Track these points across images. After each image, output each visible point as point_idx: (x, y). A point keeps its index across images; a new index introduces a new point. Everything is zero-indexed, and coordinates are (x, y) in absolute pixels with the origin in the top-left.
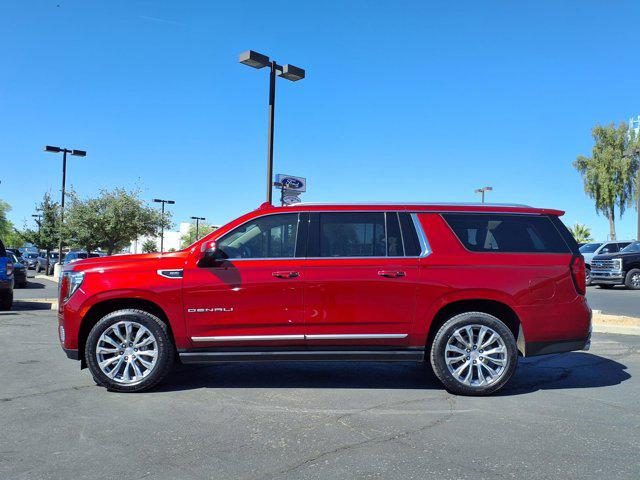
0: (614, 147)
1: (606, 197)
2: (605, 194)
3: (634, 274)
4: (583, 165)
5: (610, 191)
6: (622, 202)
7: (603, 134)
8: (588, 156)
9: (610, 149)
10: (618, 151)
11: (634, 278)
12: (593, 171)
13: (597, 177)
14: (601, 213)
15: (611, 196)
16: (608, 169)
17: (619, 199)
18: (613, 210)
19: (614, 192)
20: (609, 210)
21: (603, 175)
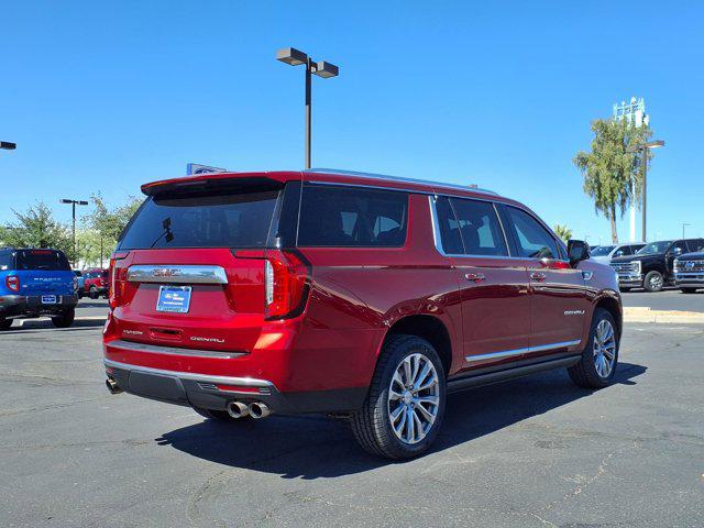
0: (615, 142)
1: (607, 196)
2: (606, 193)
3: (652, 276)
4: (583, 161)
5: (611, 190)
6: (623, 201)
7: (604, 128)
8: (587, 151)
9: (611, 144)
10: (620, 146)
11: (653, 280)
12: (594, 167)
13: (597, 175)
14: (601, 213)
15: (613, 195)
16: (609, 166)
17: (620, 198)
18: (614, 210)
19: (616, 191)
20: (610, 210)
21: (604, 173)
